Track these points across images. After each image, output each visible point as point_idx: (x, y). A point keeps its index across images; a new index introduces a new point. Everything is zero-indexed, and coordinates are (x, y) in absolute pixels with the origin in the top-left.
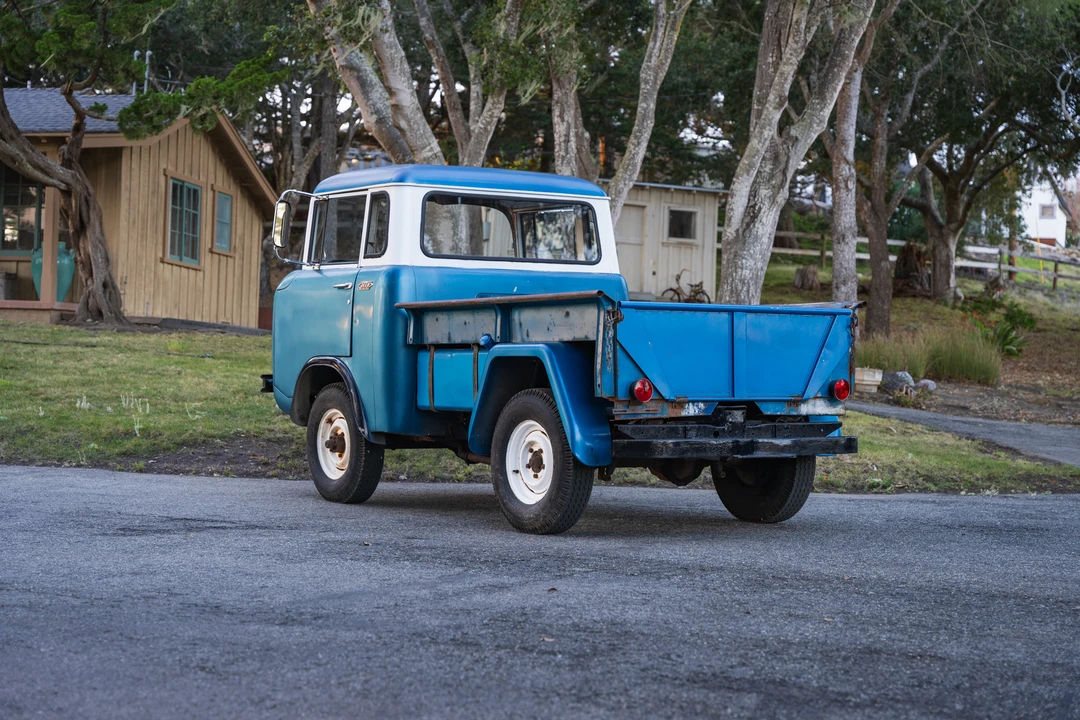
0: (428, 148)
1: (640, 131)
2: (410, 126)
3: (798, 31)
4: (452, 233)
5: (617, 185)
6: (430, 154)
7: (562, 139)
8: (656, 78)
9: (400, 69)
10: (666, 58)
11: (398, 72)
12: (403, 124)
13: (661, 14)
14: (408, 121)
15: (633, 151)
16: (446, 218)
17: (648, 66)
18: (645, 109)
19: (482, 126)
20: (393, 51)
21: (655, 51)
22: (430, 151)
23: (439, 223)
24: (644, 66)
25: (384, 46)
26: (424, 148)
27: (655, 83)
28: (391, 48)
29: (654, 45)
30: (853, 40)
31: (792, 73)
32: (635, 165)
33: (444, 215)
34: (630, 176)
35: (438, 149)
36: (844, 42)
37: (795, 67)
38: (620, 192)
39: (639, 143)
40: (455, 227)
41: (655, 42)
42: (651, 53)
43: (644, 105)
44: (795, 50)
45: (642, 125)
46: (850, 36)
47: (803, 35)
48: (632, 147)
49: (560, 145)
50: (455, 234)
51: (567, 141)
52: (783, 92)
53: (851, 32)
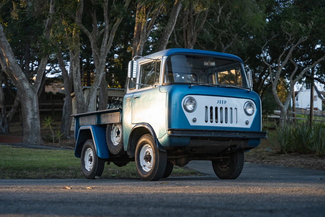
0: (21, 76)
1: (100, 69)
2: (13, 69)
3: (143, 33)
4: (31, 105)
5: (93, 87)
6: (21, 78)
7: (75, 72)
8: (106, 51)
9: (8, 50)
10: (110, 44)
11: (7, 51)
12: (11, 68)
13: (107, 29)
14: (13, 67)
15: (98, 76)
16: (29, 100)
17: (103, 47)
18: (102, 61)
19: (40, 68)
20: (5, 44)
21: (105, 42)
22: (21, 77)
23: (27, 102)
24: (102, 47)
25: (2, 42)
26: (19, 76)
27: (105, 52)
28: (4, 43)
29: (105, 40)
30: (168, 35)
31: (142, 47)
32: (99, 80)
33: (28, 99)
34: (97, 84)
35: (25, 76)
36: (164, 36)
37: (143, 45)
38: (94, 90)
39: (100, 73)
40: (32, 103)
41: (105, 38)
42: (104, 42)
43: (102, 60)
44: (143, 39)
45: (101, 66)
46: (166, 34)
47: (145, 34)
48: (98, 74)
49: (74, 74)
50: (32, 105)
51: (77, 73)
52: (140, 53)
53: (167, 33)
